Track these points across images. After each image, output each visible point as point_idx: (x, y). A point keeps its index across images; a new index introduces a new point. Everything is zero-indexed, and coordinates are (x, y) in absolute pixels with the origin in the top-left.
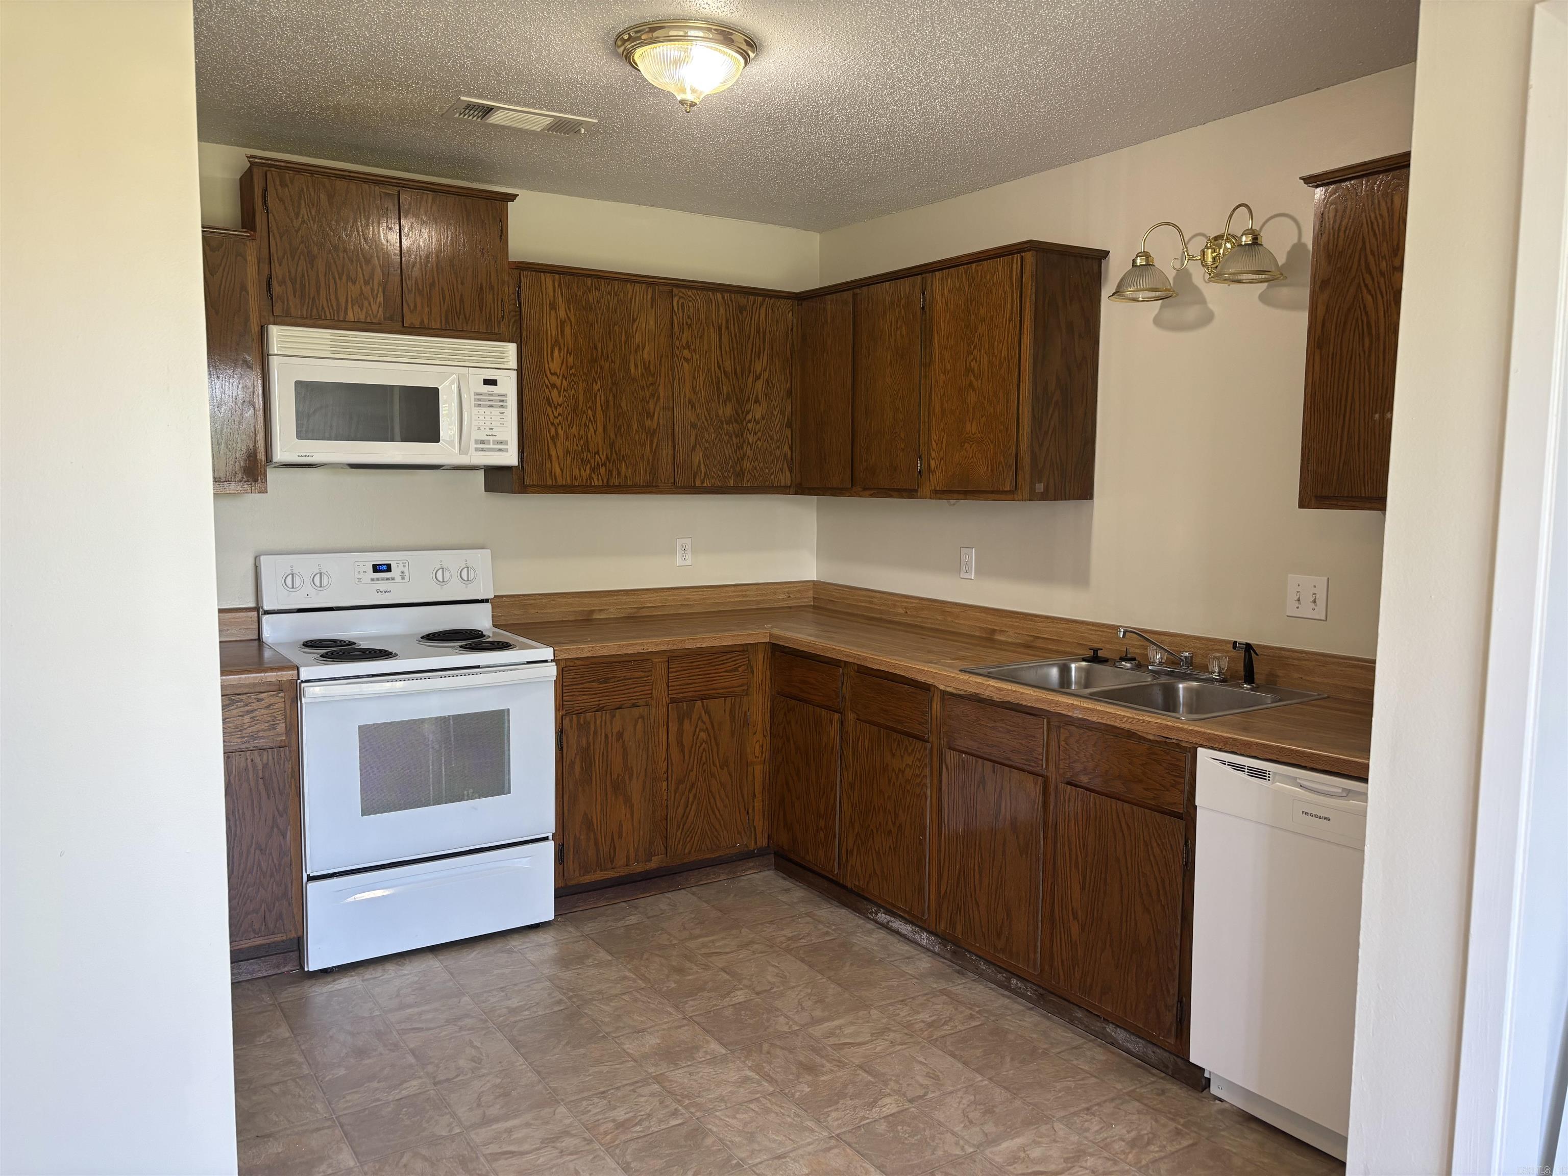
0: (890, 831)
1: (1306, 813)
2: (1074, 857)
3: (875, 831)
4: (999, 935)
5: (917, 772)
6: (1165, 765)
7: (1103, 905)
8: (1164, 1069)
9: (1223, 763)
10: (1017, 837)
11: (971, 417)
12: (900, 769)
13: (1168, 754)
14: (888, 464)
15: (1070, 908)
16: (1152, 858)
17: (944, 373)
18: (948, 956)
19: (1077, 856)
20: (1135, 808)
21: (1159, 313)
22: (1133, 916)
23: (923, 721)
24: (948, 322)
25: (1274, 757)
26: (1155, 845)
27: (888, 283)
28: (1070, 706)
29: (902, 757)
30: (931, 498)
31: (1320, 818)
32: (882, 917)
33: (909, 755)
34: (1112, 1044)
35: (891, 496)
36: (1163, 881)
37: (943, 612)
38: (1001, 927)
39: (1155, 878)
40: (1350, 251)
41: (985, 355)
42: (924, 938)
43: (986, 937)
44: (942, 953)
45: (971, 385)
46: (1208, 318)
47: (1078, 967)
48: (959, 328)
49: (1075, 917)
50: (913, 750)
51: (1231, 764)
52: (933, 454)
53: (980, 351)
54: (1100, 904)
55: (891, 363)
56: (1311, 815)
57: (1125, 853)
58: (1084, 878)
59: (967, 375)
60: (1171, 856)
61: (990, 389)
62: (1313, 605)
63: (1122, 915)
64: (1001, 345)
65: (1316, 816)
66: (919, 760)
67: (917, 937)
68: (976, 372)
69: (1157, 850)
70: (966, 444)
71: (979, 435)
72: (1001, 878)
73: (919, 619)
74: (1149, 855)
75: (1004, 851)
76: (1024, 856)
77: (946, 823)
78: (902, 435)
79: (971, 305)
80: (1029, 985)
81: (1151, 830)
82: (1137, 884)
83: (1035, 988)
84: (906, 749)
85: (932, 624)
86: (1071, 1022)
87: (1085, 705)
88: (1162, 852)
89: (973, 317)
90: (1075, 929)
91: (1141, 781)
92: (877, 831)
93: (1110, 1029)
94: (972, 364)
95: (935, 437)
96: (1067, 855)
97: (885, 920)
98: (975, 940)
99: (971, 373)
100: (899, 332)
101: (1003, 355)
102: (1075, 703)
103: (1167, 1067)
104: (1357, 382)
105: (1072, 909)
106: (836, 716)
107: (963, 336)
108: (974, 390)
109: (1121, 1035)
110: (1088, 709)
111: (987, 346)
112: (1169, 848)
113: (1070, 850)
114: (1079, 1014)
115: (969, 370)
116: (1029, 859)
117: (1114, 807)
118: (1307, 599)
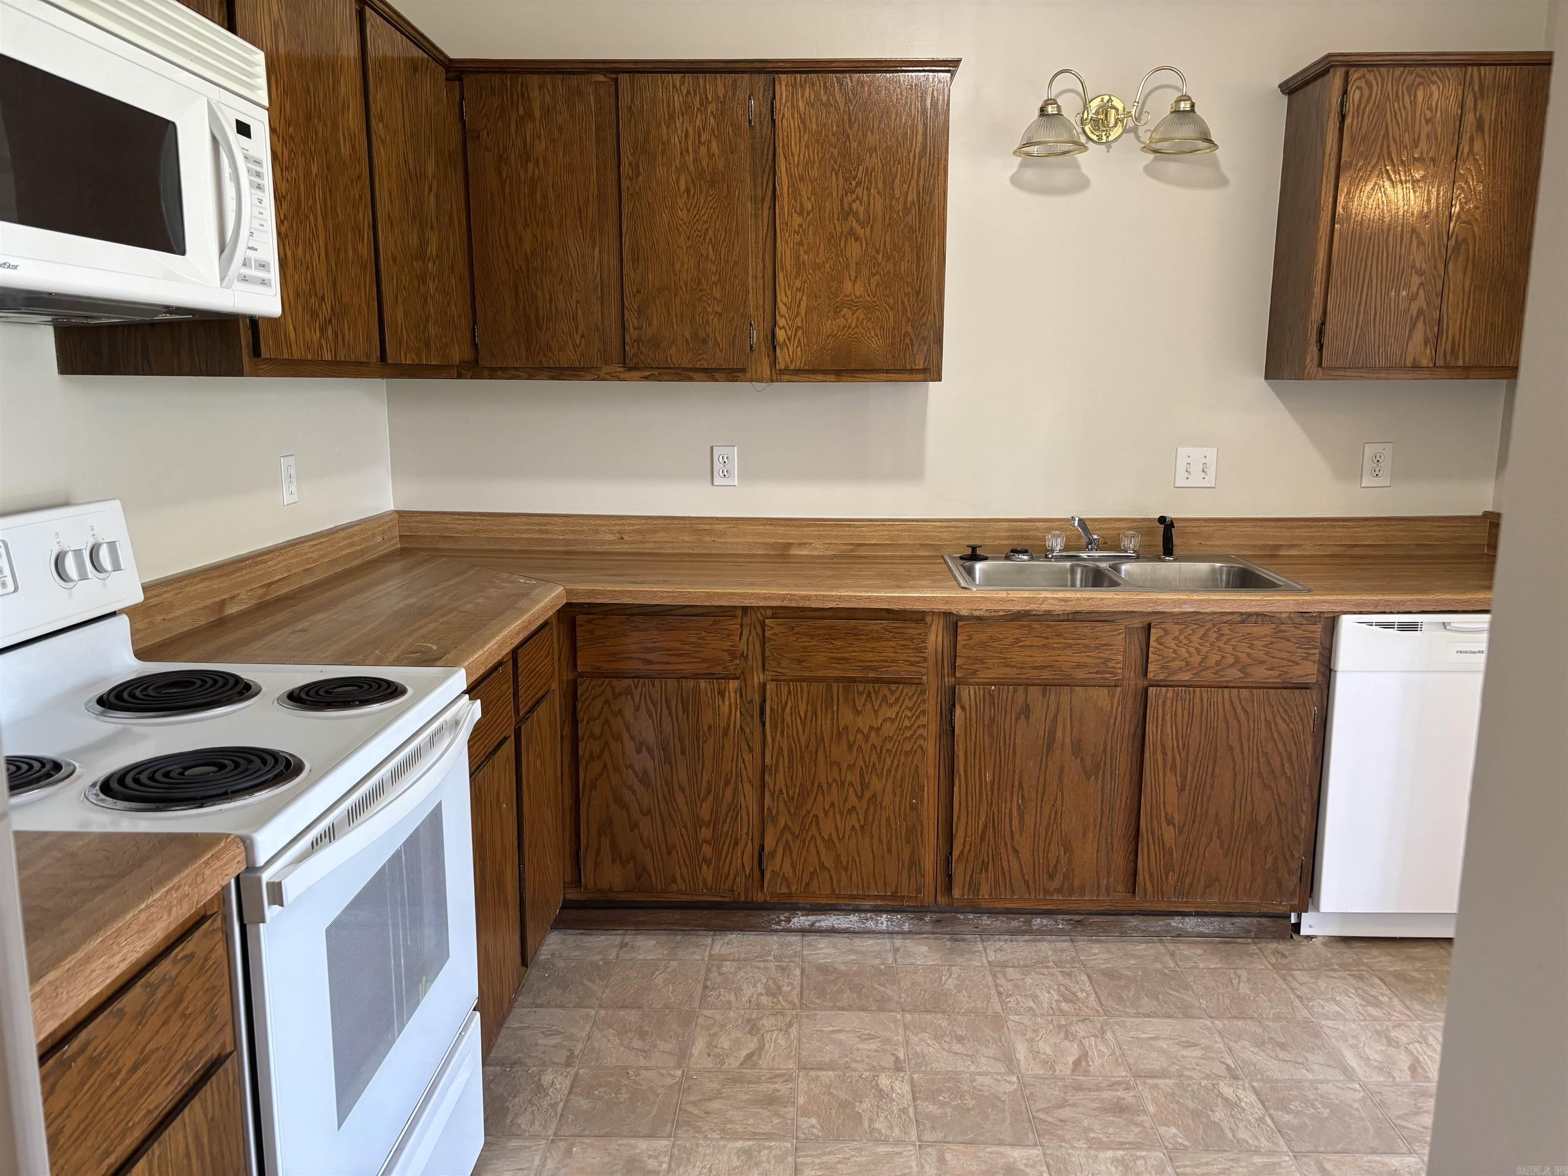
0: (854, 808)
1: (1461, 652)
2: (1169, 762)
3: (821, 815)
4: (1051, 877)
5: (907, 723)
6: (1294, 640)
7: (1209, 799)
8: (1245, 935)
9: (1370, 624)
10: (1082, 761)
11: (853, 274)
12: (871, 728)
13: (1298, 629)
14: (687, 335)
15: (1163, 815)
16: (1276, 735)
17: (801, 214)
18: (928, 928)
19: (1174, 759)
20: (1254, 691)
21: (1017, 172)
22: (1249, 798)
23: (918, 659)
24: (807, 146)
25: (1431, 609)
26: (1280, 721)
27: (678, 77)
28: (1175, 602)
29: (876, 712)
30: (772, 381)
31: (1475, 653)
32: (801, 920)
33: (891, 706)
34: (1179, 936)
35: (690, 379)
36: (1289, 754)
37: (696, 531)
38: (1055, 866)
39: (1280, 754)
40: (1373, 136)
41: (877, 195)
42: (883, 921)
43: (1031, 884)
44: (913, 930)
45: (852, 232)
46: (1082, 184)
47: (1173, 871)
48: (827, 156)
49: (1170, 822)
50: (897, 699)
51: (1378, 624)
52: (781, 322)
53: (868, 189)
54: (1205, 799)
55: (687, 190)
56: (1466, 652)
57: (1240, 739)
58: (1184, 778)
59: (846, 219)
60: (1301, 728)
61: (888, 240)
62: (1203, 475)
63: (1234, 802)
64: (906, 186)
65: (1472, 652)
66: (911, 709)
67: (870, 924)
68: (861, 216)
69: (1282, 726)
70: (845, 310)
71: (869, 299)
72: (1056, 812)
73: (651, 545)
74: (1272, 734)
75: (1061, 781)
76: (1093, 778)
77: (962, 773)
78: (717, 293)
79: (851, 127)
80: (1060, 917)
81: (1275, 708)
82: (1256, 765)
83: (1068, 917)
84: (885, 699)
85: (673, 548)
86: (1123, 934)
87: (1196, 598)
88: (1288, 725)
89: (854, 144)
90: (1169, 834)
91: (1262, 662)
92: (826, 815)
93: (1175, 922)
94: (854, 206)
95: (785, 299)
96: (1160, 761)
97: (807, 923)
98: (1013, 892)
99: (851, 218)
100: (703, 149)
101: (909, 198)
102: (1181, 597)
103: (1250, 931)
104: (1375, 261)
105: (1166, 815)
106: (733, 685)
107: (836, 167)
108: (857, 239)
109: (1190, 923)
110: (1202, 600)
111: (880, 185)
112: (1298, 719)
113: (1164, 754)
114: (1134, 921)
115: (846, 213)
116: (1100, 780)
117: (1227, 696)
118: (1196, 469)
